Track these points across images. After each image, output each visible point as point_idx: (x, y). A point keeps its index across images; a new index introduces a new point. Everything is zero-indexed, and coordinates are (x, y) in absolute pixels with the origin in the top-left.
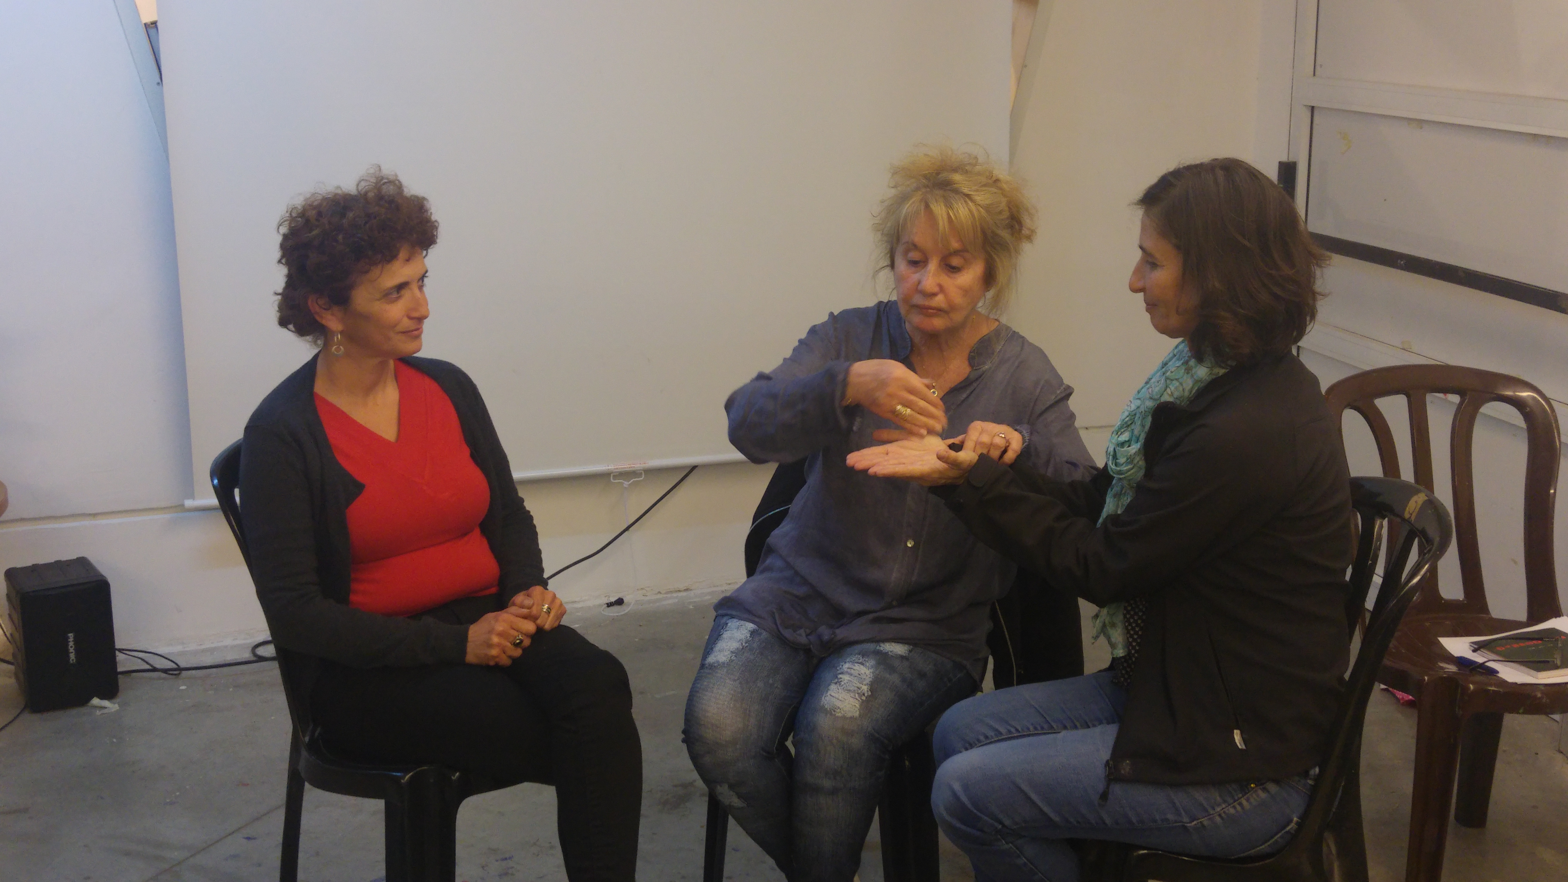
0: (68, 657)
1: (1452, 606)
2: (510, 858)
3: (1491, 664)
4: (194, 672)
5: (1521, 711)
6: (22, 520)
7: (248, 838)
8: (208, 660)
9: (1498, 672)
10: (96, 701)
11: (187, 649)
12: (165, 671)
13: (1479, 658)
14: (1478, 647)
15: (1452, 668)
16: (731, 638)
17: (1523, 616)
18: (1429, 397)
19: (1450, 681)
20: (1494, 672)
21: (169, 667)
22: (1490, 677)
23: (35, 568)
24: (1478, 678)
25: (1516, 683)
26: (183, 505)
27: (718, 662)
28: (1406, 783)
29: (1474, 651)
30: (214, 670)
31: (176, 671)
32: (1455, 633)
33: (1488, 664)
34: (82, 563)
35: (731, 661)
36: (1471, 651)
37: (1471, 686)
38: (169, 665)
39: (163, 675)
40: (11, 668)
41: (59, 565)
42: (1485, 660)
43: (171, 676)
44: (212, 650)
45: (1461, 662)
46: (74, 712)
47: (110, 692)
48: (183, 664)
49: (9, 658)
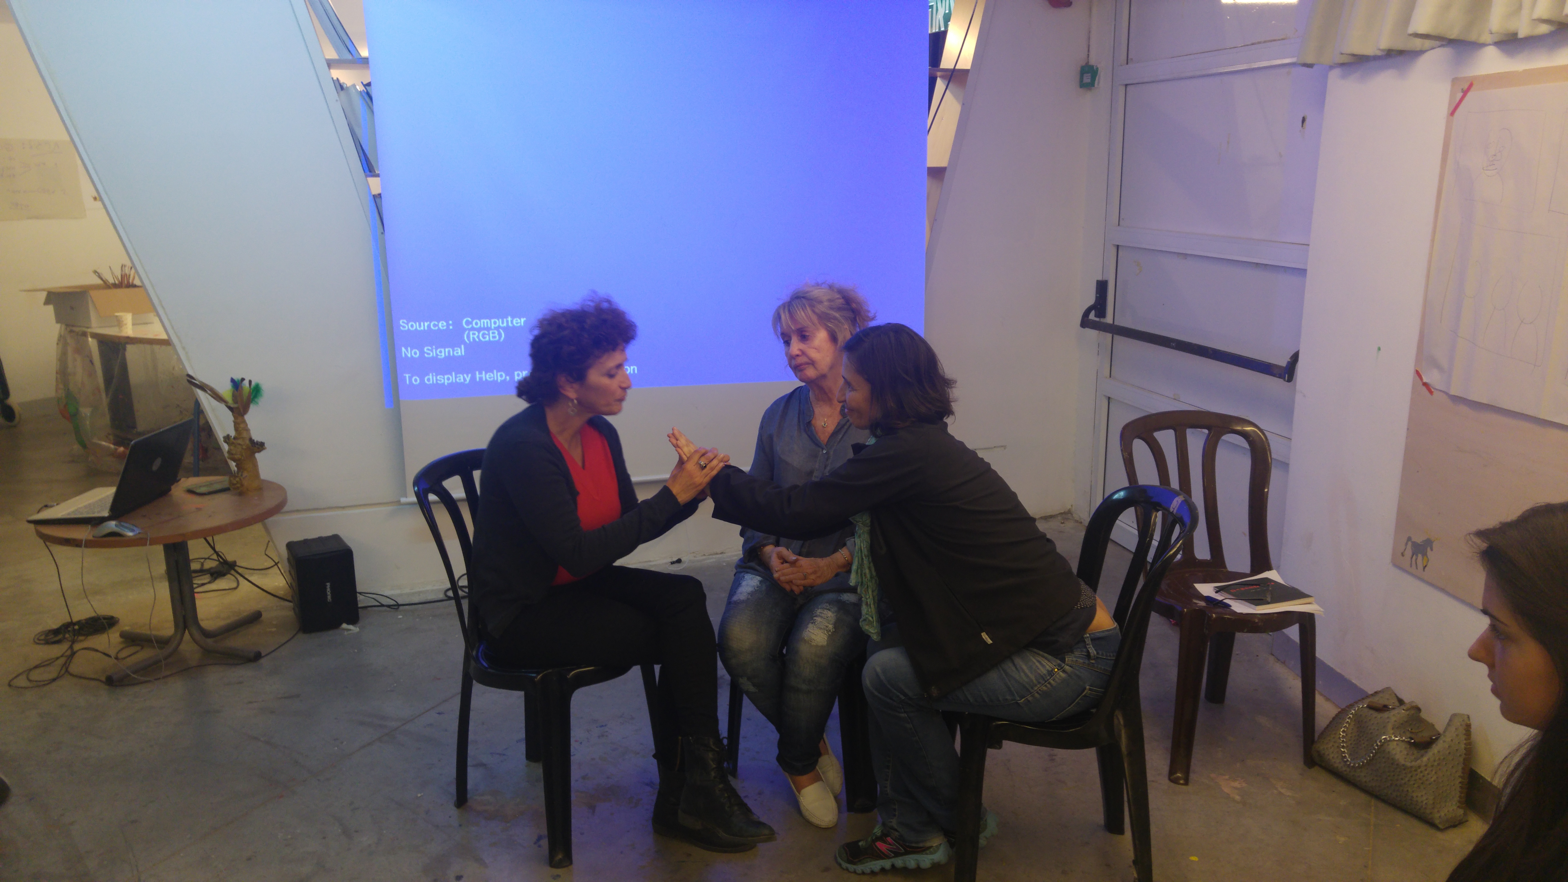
0: (327, 598)
1: (1203, 563)
2: (605, 726)
3: (1227, 601)
4: (407, 607)
5: (1245, 630)
6: (298, 511)
7: (439, 713)
8: (416, 600)
9: (1231, 606)
10: (344, 626)
11: (403, 592)
12: (389, 606)
13: (1219, 597)
14: (1219, 590)
15: (1202, 604)
16: (747, 585)
17: (1248, 570)
18: (1189, 432)
19: (1201, 612)
20: (1228, 606)
21: (392, 604)
22: (1225, 609)
23: (306, 542)
24: (1219, 610)
25: (1242, 613)
26: (400, 501)
27: (740, 599)
28: (1173, 674)
29: (1216, 592)
30: (420, 605)
31: (396, 606)
32: (1205, 581)
33: (1224, 601)
34: (336, 538)
35: (748, 599)
36: (1214, 592)
37: (1214, 615)
38: (392, 603)
39: (388, 609)
40: (291, 604)
41: (321, 540)
42: (1223, 598)
43: (392, 610)
44: (419, 593)
45: (1208, 599)
46: (331, 632)
47: (354, 619)
48: (400, 602)
49: (290, 598)
